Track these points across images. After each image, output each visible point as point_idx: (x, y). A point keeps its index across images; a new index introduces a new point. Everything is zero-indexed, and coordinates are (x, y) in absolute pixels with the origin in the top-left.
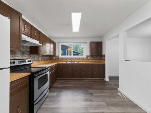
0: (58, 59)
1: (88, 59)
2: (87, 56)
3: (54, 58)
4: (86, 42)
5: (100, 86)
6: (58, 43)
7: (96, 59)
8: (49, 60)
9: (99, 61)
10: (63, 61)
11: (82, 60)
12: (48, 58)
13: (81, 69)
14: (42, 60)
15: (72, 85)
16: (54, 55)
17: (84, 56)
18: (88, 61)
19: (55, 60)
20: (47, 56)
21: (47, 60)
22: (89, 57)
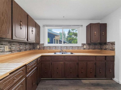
0: (43, 48)
1: (84, 49)
2: (82, 44)
3: (38, 47)
4: (82, 26)
6: (44, 26)
7: (95, 49)
8: (30, 49)
9: (100, 50)
10: (50, 50)
11: (76, 50)
12: (27, 47)
13: (78, 64)
14: (11, 51)
16: (38, 43)
17: (79, 44)
18: (84, 50)
19: (39, 49)
20: (26, 43)
21: (26, 50)
22: (85, 46)
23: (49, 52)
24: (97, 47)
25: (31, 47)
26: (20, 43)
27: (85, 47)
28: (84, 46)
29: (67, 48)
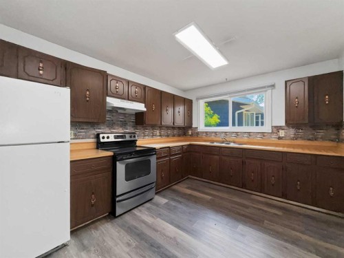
0: (197, 134)
1: (280, 138)
2: (274, 127)
3: (190, 132)
4: (273, 86)
5: (303, 233)
6: (198, 99)
10: (206, 139)
12: (176, 132)
14: (160, 136)
15: (209, 197)
16: (190, 127)
18: (281, 142)
19: (192, 135)
20: (173, 128)
21: (174, 136)
22: (283, 131)
23: (205, 141)
24: (321, 133)
25: (181, 132)
26: (168, 127)
27: (282, 133)
28: (281, 131)
29: (238, 135)
